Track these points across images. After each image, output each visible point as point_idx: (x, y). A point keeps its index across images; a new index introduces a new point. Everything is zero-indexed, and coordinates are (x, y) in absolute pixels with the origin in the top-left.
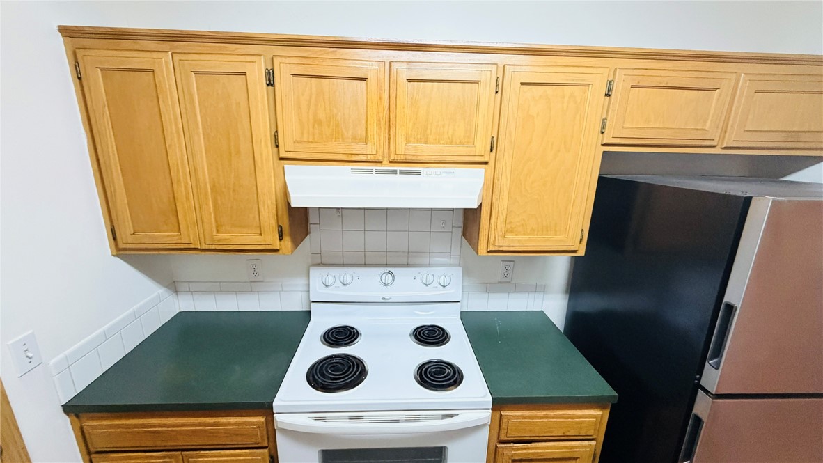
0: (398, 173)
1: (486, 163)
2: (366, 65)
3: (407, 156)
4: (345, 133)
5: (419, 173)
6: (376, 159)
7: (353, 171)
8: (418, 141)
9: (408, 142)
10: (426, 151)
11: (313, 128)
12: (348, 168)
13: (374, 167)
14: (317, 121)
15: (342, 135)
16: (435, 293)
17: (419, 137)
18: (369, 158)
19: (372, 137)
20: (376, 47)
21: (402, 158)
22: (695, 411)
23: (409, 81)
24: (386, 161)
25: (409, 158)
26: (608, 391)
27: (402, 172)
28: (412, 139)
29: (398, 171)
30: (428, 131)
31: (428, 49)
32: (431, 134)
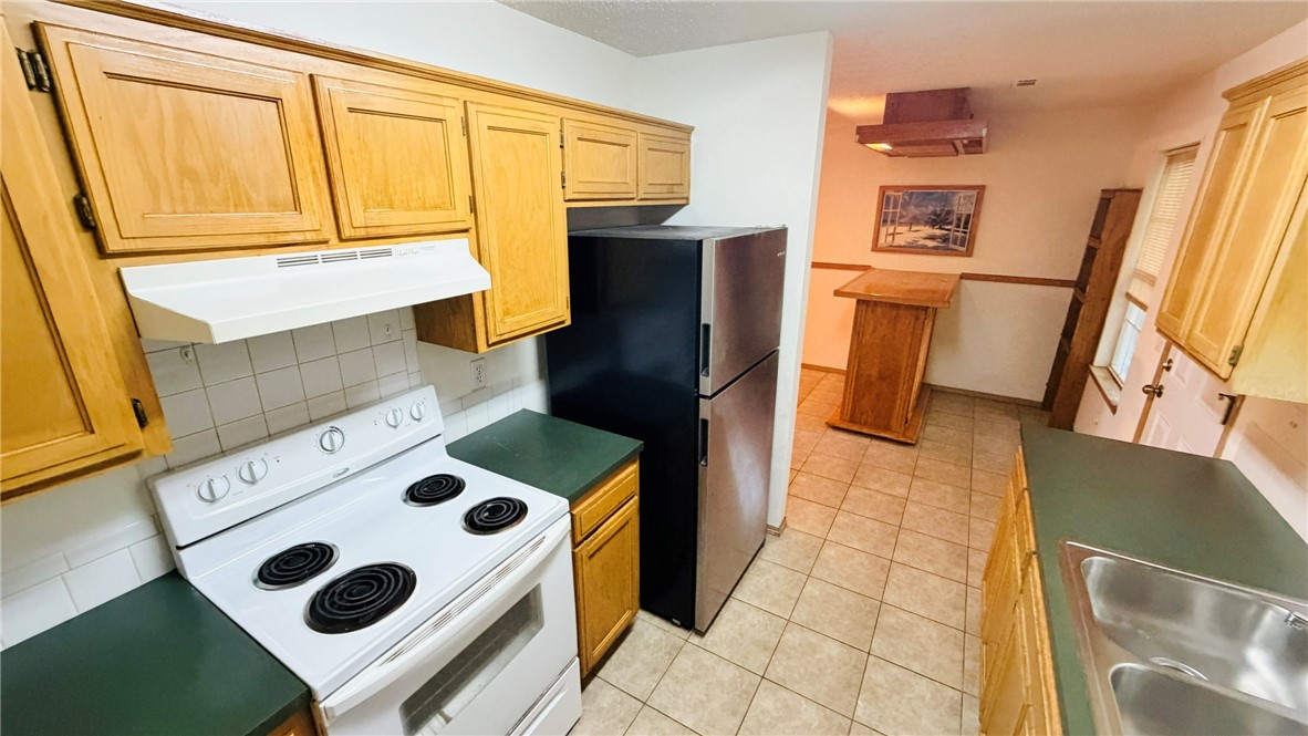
0: (359, 257)
1: (466, 231)
2: (273, 75)
3: (369, 230)
4: (254, 195)
5: (388, 253)
6: (320, 238)
7: (282, 263)
8: (379, 205)
9: (366, 207)
10: (395, 219)
11: (182, 188)
12: (271, 258)
13: (319, 252)
14: (187, 173)
15: (249, 200)
16: (410, 433)
17: (380, 198)
18: (309, 237)
19: (309, 201)
20: (283, 45)
21: (362, 233)
22: (701, 417)
23: (351, 110)
24: (334, 239)
25: (373, 232)
26: (631, 444)
27: (365, 255)
28: (370, 202)
29: (358, 254)
30: (391, 190)
31: (368, 63)
32: (395, 194)
